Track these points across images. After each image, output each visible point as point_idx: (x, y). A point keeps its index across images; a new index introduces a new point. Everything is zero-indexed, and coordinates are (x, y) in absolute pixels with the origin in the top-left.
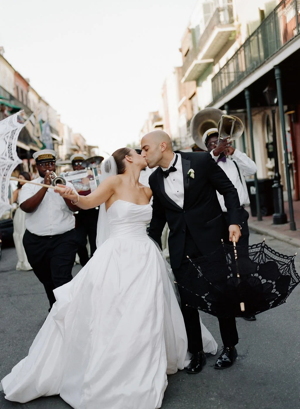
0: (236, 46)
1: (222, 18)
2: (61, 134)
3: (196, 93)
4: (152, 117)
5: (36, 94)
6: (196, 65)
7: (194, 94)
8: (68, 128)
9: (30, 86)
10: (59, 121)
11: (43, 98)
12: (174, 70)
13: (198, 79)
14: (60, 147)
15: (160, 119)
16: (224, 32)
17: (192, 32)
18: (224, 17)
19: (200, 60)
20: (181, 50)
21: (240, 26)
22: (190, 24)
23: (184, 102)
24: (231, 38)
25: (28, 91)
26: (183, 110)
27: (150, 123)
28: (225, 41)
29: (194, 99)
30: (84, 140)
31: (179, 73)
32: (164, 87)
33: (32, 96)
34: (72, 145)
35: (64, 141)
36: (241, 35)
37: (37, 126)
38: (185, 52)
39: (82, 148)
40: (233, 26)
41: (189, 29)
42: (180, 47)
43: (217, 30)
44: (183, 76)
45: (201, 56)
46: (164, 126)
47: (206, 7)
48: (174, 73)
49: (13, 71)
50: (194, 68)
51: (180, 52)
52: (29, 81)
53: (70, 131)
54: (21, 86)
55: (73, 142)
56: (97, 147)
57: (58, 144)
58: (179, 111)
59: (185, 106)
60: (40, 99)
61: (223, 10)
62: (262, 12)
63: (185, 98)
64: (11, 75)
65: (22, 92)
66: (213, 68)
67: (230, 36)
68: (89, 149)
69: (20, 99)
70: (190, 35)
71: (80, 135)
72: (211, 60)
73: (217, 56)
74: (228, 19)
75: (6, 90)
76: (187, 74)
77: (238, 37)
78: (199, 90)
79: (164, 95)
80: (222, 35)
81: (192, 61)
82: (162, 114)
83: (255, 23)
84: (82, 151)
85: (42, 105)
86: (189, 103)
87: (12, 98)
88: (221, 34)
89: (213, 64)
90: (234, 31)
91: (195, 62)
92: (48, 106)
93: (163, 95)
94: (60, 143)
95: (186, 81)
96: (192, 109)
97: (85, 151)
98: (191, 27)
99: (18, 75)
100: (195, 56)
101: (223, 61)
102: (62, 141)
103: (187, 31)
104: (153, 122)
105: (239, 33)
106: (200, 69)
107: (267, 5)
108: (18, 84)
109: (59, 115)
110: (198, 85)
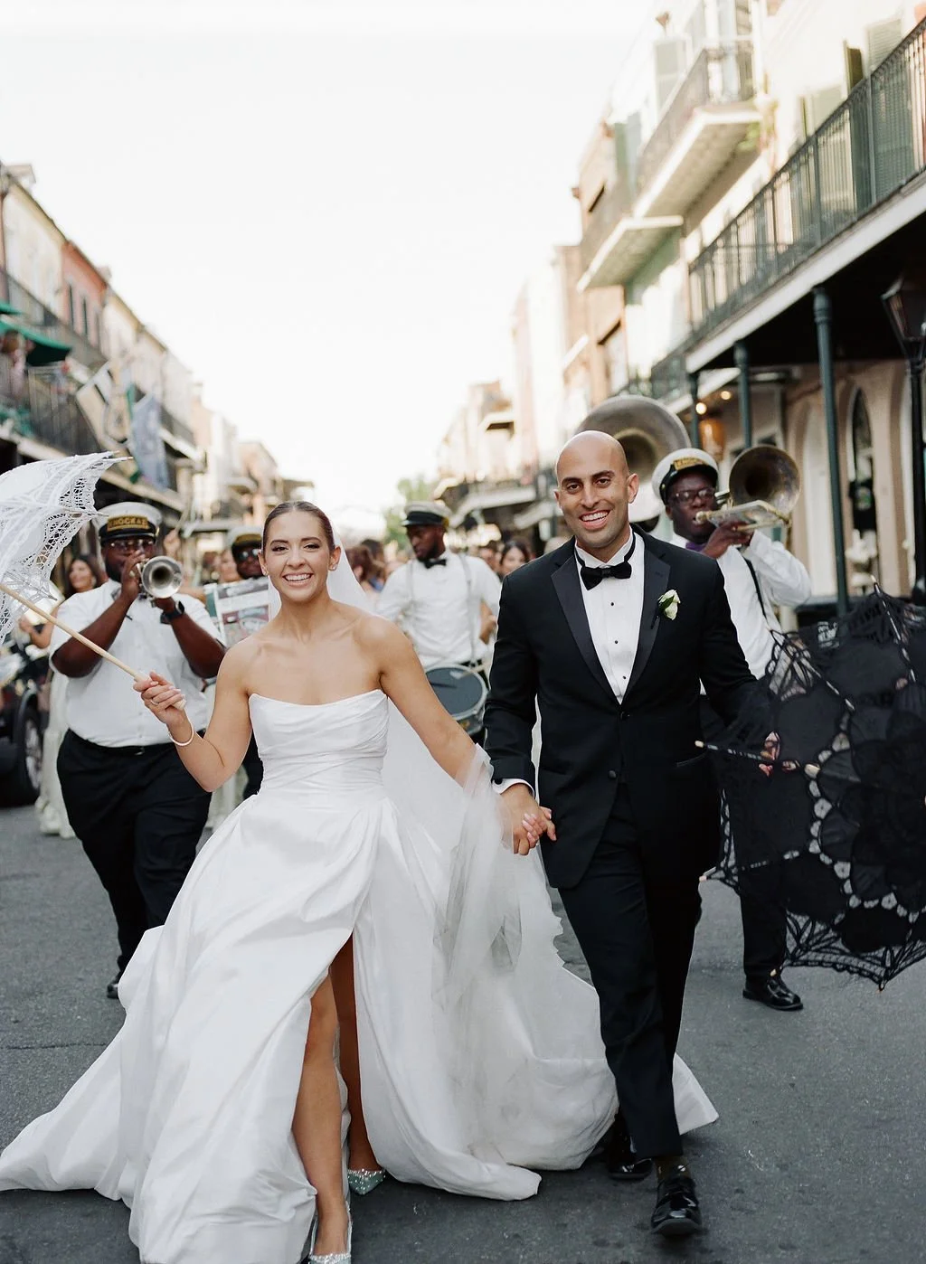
0: (758, 172)
1: (715, 84)
2: (200, 438)
3: (622, 324)
4: (480, 399)
5: (130, 314)
6: (627, 234)
7: (617, 326)
8: (225, 423)
9: (110, 287)
10: (198, 400)
11: (150, 329)
12: (553, 255)
13: (631, 281)
14: (197, 478)
15: (503, 405)
16: (723, 126)
17: (616, 134)
18: (722, 78)
19: (642, 218)
20: (577, 193)
21: (773, 108)
22: (610, 109)
23: (581, 352)
24: (744, 146)
25: (103, 305)
26: (579, 376)
27: (473, 417)
28: (722, 159)
29: (614, 343)
30: (272, 460)
31: (568, 264)
32: (521, 307)
33: (113, 320)
34: (235, 474)
35: (211, 461)
36: (776, 136)
37: (119, 404)
38: (589, 198)
39: (266, 486)
40: (754, 109)
41: (605, 125)
42: (574, 182)
43: (702, 121)
44: (585, 268)
45: (643, 204)
46: (517, 427)
47: (665, 56)
48: (554, 264)
49: (61, 242)
50: (618, 244)
51: (576, 200)
52: (110, 274)
53: (230, 432)
54: (84, 287)
55: (238, 465)
56: (311, 485)
57: (192, 470)
58: (566, 378)
59: (586, 364)
60: (140, 329)
61: (721, 57)
62: (855, 57)
63: (585, 341)
64: (50, 251)
65: (85, 306)
66: (681, 245)
67: (744, 138)
68: (284, 489)
69: (79, 328)
70: (608, 146)
71: (261, 446)
72: (676, 220)
73: (695, 207)
74: (734, 85)
75: (32, 293)
76: (596, 264)
77: (767, 145)
78: (632, 316)
79: (519, 332)
80: (715, 137)
81: (616, 221)
82: (509, 389)
83: (826, 94)
84: (265, 495)
85: (145, 348)
86: (596, 355)
87: (49, 319)
88: (713, 131)
89: (680, 232)
90: (756, 125)
91: (625, 224)
92: (164, 355)
93: (514, 333)
94: (198, 466)
95: (591, 286)
96: (608, 374)
97: (275, 494)
98: (611, 121)
99: (73, 253)
100: (626, 206)
101: (712, 225)
102: (205, 462)
103: (601, 130)
104: (484, 411)
105: (772, 131)
106: (639, 247)
107: (874, 34)
108: (71, 279)
109: (200, 385)
110: (628, 298)
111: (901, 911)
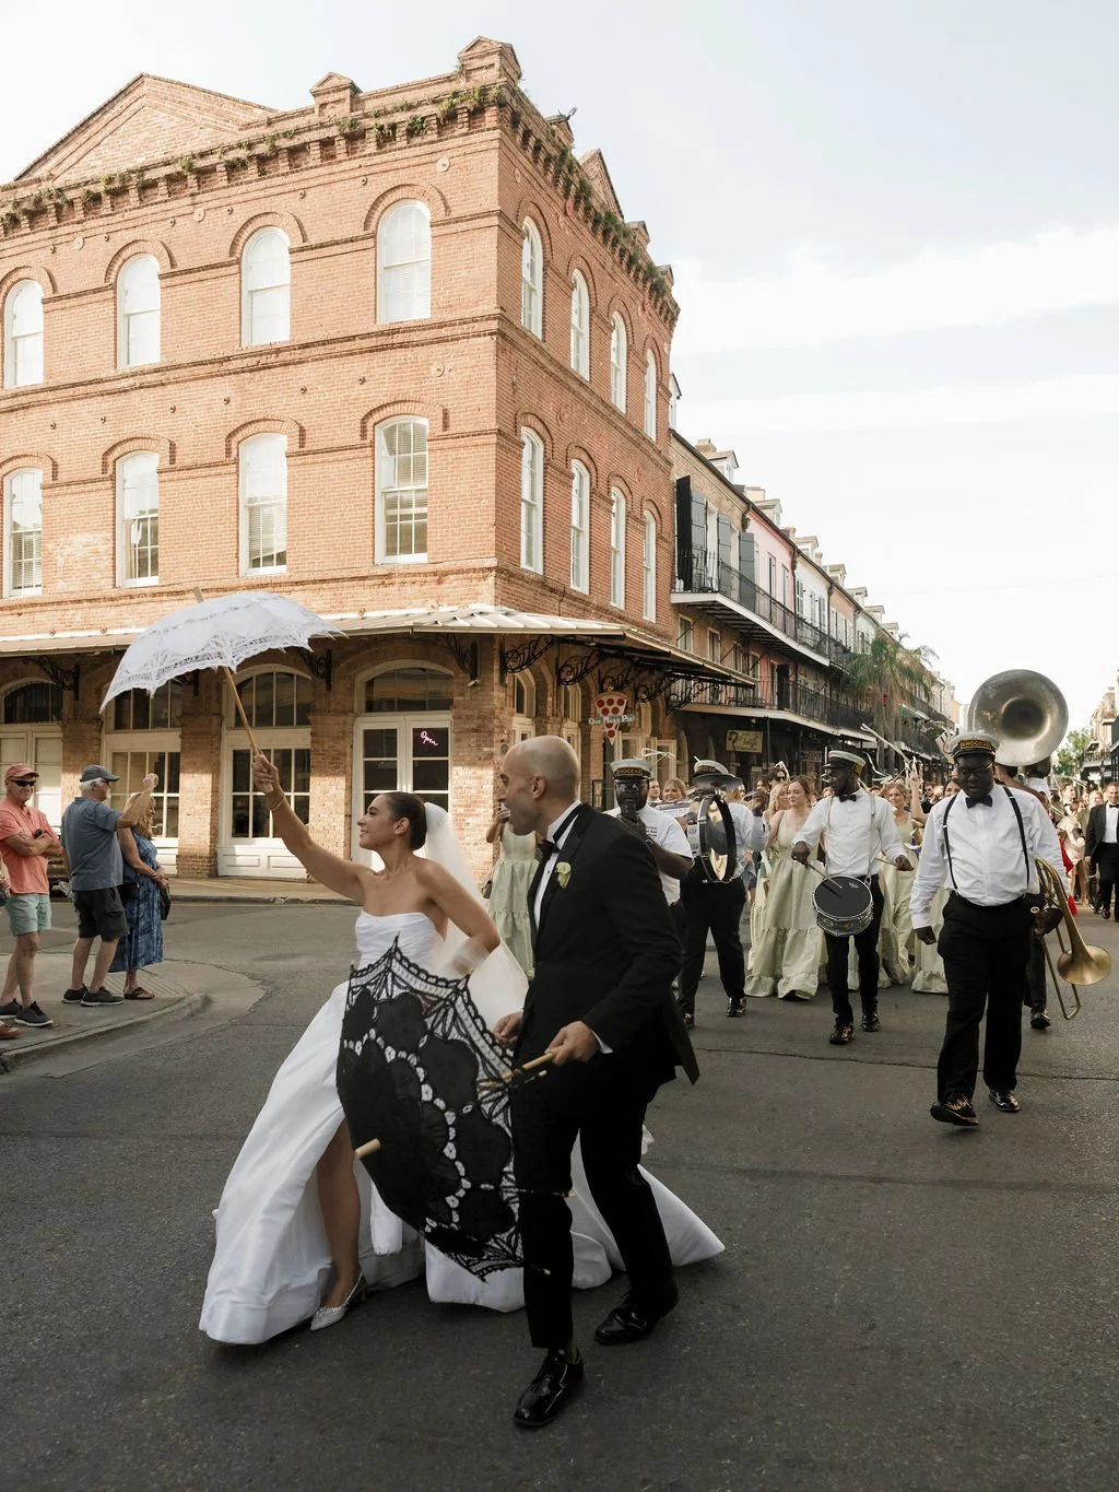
111: (461, 1193)
